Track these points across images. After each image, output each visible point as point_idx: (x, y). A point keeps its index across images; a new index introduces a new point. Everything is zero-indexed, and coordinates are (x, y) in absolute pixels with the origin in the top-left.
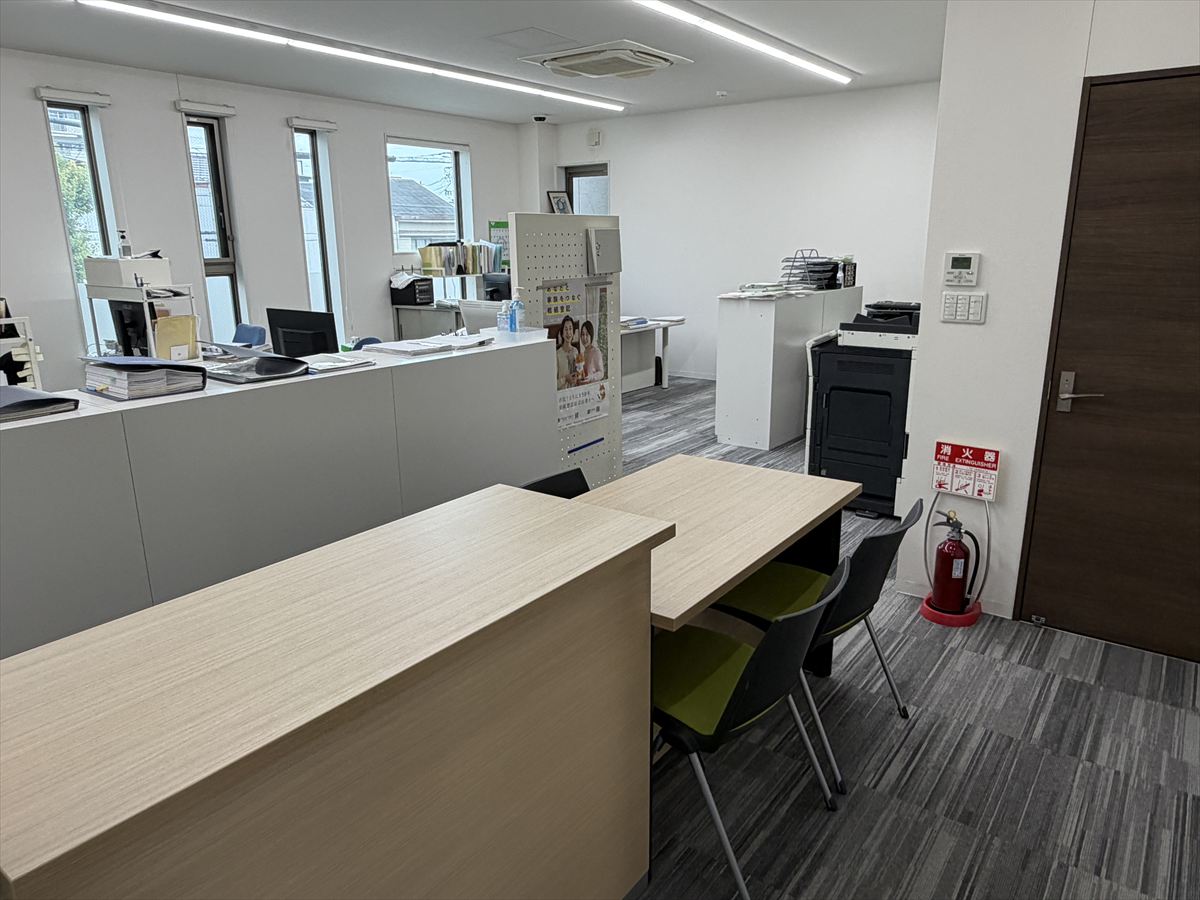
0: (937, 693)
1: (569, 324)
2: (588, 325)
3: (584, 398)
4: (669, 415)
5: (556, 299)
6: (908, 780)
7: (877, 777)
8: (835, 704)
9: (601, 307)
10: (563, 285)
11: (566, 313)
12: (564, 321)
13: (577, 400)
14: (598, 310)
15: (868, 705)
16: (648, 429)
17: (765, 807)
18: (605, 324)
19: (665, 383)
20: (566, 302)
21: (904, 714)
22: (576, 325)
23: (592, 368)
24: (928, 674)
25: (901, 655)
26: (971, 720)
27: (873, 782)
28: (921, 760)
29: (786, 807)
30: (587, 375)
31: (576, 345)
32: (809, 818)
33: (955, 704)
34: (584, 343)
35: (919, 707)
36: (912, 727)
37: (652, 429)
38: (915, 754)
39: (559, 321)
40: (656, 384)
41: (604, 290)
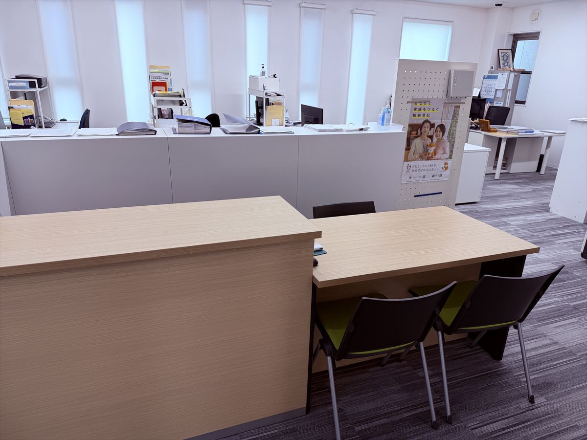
0: (571, 398)
1: (427, 125)
2: (442, 127)
3: (431, 168)
4: (530, 190)
5: (420, 109)
6: (499, 435)
7: (480, 425)
8: (489, 377)
9: (454, 117)
10: (427, 101)
11: (426, 118)
12: (424, 123)
13: (426, 168)
14: (451, 118)
15: (512, 386)
16: (509, 195)
17: (398, 409)
18: (455, 126)
19: (543, 171)
20: (427, 112)
21: (532, 400)
22: (432, 126)
23: (440, 151)
24: (574, 386)
25: (565, 367)
26: (580, 423)
27: (474, 426)
28: (520, 429)
29: (409, 414)
30: (435, 155)
31: (431, 137)
32: (416, 425)
33: (578, 410)
34: (437, 136)
35: (548, 400)
36: (531, 410)
37: (512, 196)
38: (518, 424)
39: (421, 122)
40: (537, 171)
41: (459, 107)
